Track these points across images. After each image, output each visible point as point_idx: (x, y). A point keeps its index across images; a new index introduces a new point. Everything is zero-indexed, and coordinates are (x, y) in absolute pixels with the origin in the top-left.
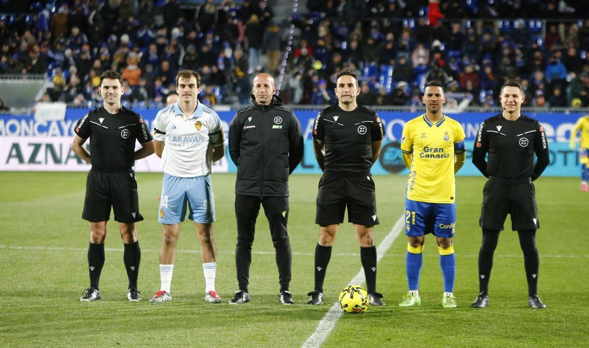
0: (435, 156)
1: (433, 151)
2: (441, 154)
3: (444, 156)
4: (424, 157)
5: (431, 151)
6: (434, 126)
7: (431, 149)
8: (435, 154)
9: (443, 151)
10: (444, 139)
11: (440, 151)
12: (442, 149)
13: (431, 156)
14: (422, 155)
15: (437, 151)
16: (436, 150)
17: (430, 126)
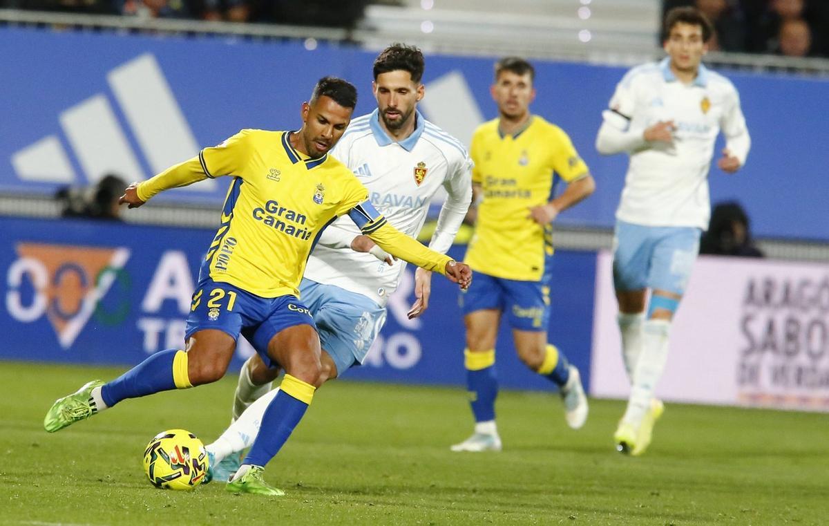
0: (286, 228)
1: (284, 213)
2: (298, 226)
3: (301, 234)
4: (261, 218)
5: (280, 214)
6: (301, 164)
7: (282, 210)
8: (288, 223)
9: (302, 223)
10: (314, 197)
11: (297, 221)
12: (304, 218)
13: (279, 222)
14: (259, 213)
15: (292, 219)
16: (291, 215)
17: (294, 161)
